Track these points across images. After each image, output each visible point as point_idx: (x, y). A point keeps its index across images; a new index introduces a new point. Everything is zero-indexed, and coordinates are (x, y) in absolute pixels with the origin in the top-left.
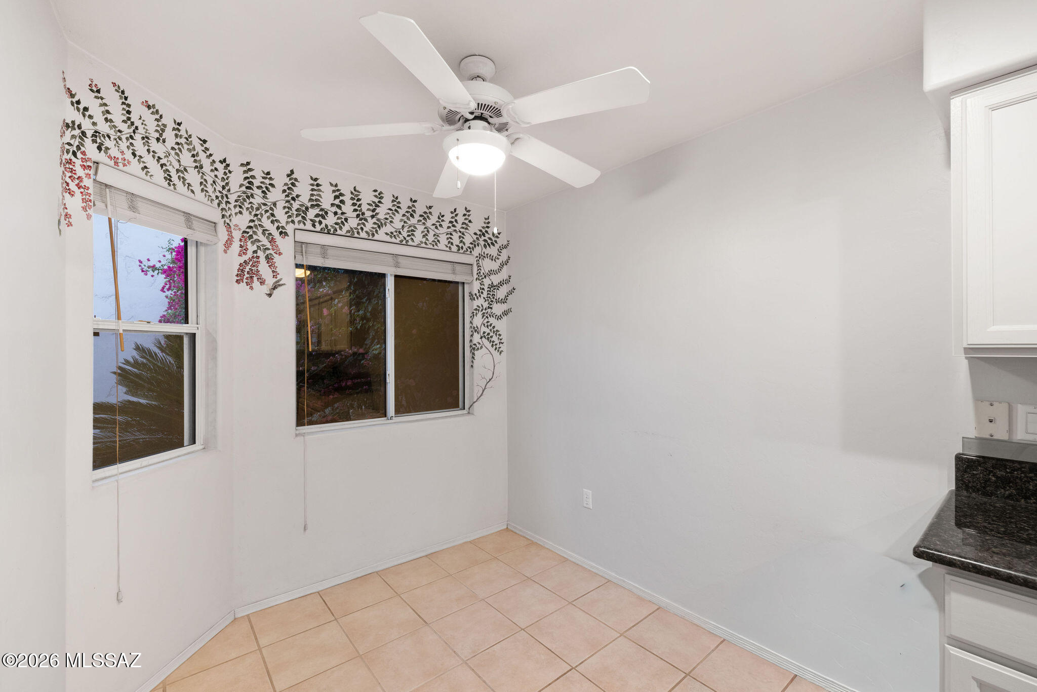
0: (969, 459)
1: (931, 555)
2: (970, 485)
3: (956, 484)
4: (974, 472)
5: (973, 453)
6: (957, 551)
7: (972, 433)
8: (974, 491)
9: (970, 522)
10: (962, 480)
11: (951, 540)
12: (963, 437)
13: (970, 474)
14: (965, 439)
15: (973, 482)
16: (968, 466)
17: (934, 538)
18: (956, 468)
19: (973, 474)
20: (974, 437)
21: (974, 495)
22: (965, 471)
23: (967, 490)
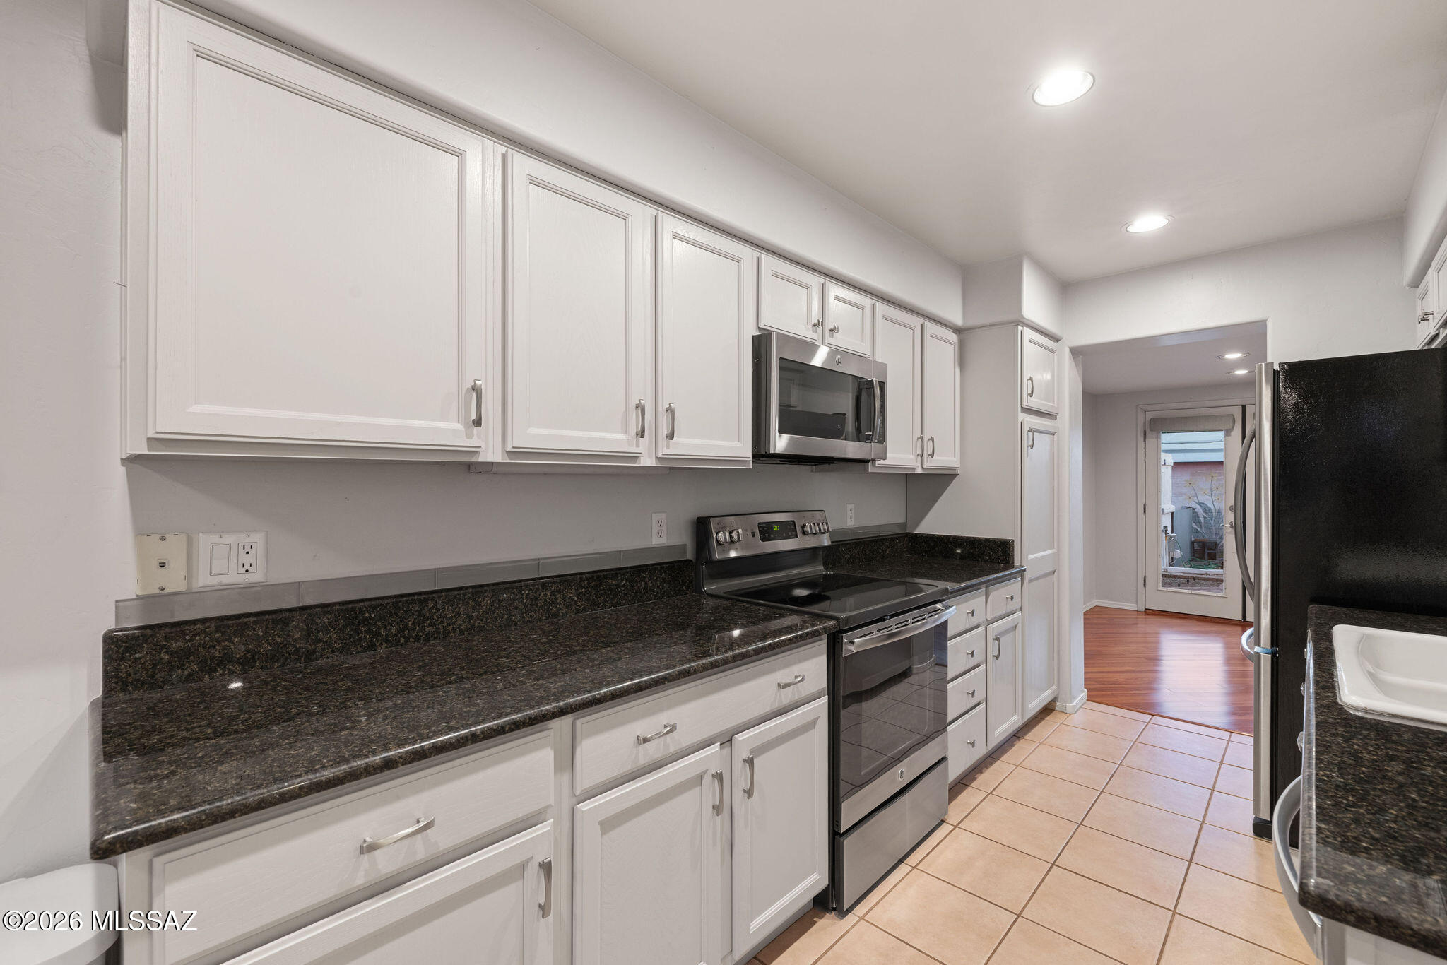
0: (127, 636)
1: (130, 839)
2: (130, 680)
3: (106, 685)
4: (138, 656)
5: (133, 622)
6: (172, 802)
7: (130, 589)
8: (136, 688)
9: (159, 741)
10: (116, 676)
11: (152, 788)
12: (117, 601)
13: (130, 660)
14: (120, 604)
15: (135, 674)
16: (126, 648)
17: (122, 801)
18: (104, 657)
19: (136, 658)
20: (134, 597)
21: (135, 694)
22: (122, 659)
23: (124, 690)
